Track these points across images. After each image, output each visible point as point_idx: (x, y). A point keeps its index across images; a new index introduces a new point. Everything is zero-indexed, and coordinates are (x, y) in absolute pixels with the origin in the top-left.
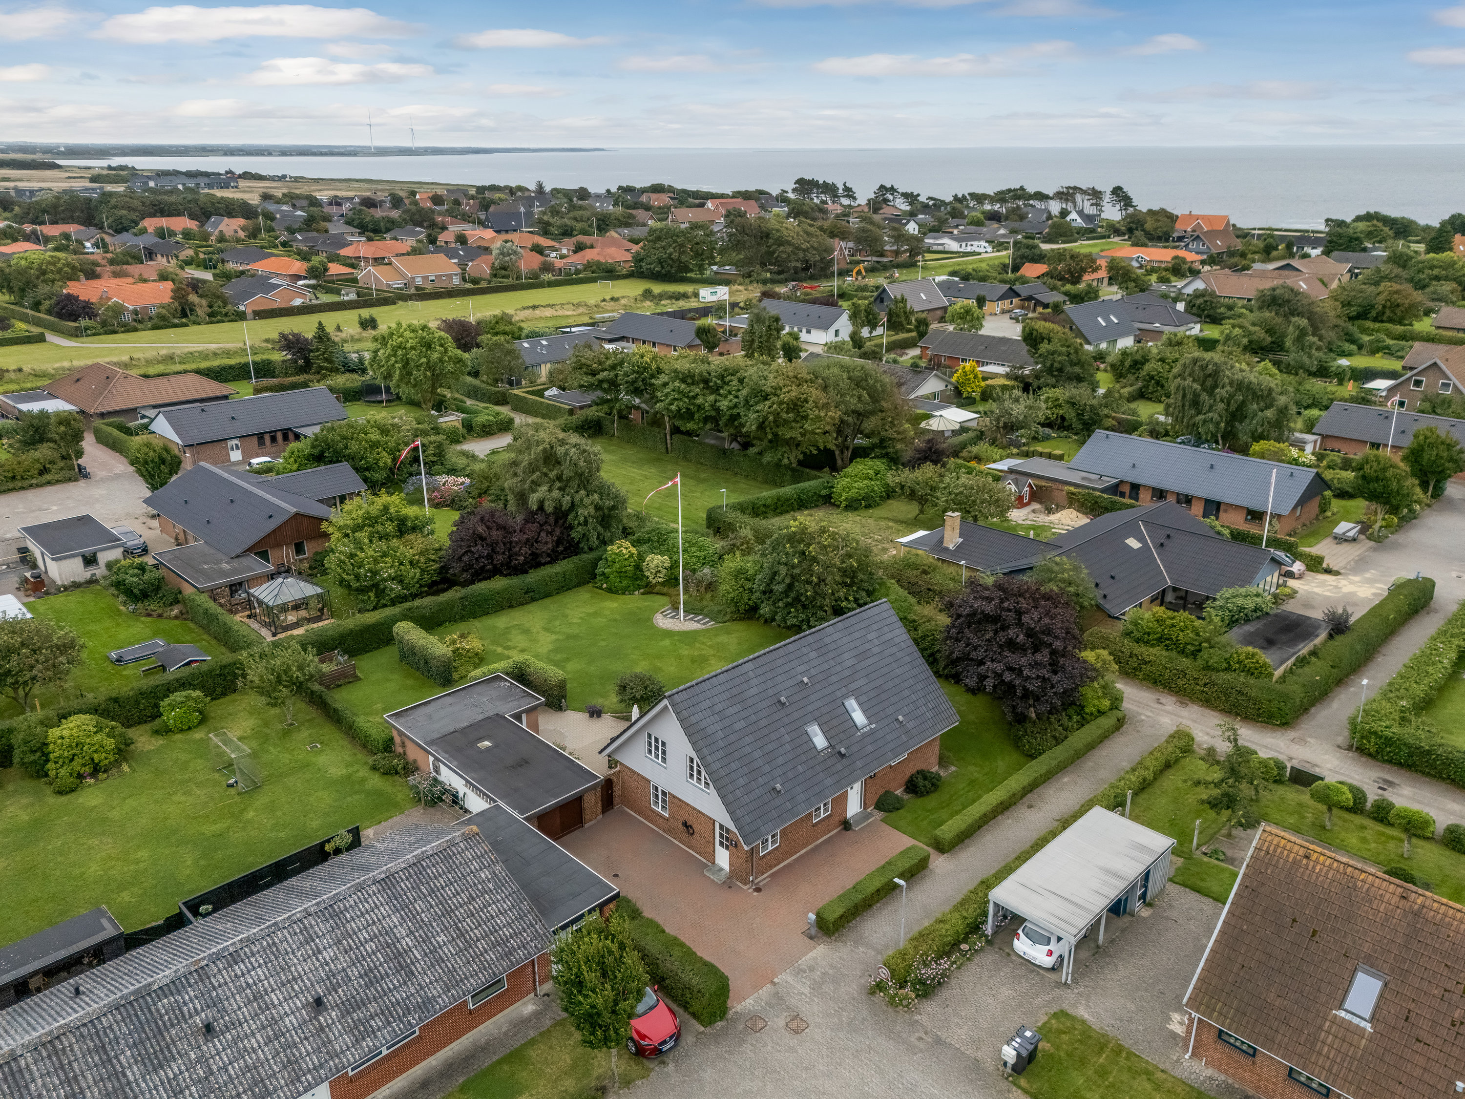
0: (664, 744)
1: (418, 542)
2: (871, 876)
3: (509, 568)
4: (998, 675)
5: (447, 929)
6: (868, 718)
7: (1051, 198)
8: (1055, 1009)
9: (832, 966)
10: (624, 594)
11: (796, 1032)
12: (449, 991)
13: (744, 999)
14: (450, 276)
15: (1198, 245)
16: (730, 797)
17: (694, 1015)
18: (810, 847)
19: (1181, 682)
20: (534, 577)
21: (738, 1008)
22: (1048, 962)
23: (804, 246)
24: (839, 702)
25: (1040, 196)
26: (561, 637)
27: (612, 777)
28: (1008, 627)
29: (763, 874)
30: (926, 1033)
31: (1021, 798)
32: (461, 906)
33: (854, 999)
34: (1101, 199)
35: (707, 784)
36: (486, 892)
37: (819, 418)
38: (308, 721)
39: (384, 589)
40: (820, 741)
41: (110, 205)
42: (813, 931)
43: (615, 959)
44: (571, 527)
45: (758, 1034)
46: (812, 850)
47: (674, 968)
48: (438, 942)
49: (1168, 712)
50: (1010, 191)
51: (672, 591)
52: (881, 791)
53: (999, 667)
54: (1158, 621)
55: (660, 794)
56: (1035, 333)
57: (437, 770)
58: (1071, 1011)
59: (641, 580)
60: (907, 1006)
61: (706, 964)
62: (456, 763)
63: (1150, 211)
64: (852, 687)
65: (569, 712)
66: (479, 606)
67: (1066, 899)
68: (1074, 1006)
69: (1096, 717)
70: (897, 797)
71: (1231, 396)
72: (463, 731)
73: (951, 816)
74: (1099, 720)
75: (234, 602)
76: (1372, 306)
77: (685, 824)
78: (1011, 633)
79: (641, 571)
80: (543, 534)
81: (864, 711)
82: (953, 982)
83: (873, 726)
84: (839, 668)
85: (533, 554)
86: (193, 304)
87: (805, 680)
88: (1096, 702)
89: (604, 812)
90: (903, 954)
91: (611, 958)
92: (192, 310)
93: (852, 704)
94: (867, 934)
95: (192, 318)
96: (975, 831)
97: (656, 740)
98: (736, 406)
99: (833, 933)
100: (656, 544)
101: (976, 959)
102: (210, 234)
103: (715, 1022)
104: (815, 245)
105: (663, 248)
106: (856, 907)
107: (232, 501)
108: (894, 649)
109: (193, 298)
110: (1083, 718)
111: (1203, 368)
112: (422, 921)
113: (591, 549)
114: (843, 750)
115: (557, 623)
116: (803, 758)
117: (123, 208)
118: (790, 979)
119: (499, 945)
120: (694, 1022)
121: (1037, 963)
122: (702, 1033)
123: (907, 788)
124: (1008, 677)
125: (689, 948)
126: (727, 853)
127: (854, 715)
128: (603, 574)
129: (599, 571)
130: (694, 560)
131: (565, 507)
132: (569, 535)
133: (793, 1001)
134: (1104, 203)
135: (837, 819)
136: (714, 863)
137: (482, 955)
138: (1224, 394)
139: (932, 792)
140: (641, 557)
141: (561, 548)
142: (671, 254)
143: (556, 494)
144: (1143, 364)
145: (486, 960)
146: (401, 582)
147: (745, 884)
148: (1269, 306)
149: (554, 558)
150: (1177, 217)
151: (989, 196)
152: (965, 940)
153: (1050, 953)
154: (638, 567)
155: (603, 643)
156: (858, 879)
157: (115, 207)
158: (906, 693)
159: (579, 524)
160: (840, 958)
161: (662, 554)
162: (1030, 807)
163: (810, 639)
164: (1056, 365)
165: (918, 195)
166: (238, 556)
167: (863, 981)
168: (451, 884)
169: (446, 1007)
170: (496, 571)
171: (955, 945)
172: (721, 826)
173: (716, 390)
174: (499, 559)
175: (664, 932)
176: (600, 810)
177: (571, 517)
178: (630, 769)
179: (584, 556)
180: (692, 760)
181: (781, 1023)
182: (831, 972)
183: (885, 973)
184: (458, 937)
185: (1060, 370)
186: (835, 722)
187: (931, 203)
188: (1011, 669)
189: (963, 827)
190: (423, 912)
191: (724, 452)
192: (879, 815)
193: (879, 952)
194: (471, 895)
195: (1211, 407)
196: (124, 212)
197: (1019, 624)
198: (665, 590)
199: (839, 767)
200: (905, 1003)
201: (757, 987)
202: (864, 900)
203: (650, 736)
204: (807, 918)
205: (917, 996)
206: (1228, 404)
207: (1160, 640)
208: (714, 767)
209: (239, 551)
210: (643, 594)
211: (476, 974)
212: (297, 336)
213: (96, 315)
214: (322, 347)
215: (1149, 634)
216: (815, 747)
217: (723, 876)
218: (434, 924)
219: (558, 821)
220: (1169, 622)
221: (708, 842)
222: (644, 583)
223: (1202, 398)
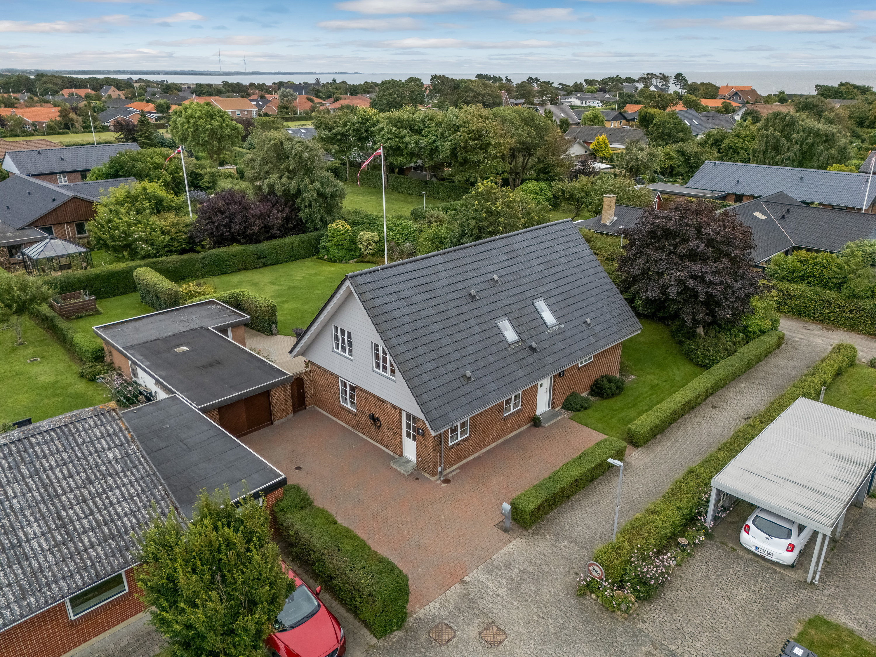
0: (349, 335)
1: (171, 217)
2: (568, 466)
3: (244, 238)
4: (680, 282)
5: (44, 518)
6: (557, 318)
7: (637, 82)
8: (808, 616)
9: (531, 563)
10: (341, 262)
11: (492, 645)
12: (24, 598)
13: (429, 602)
14: (250, 112)
15: (736, 99)
16: (417, 381)
17: (366, 624)
18: (500, 441)
19: (825, 311)
20: (264, 246)
21: (421, 613)
22: (789, 558)
23: (482, 93)
24: (528, 302)
25: (630, 80)
26: (283, 288)
27: (303, 376)
28: (688, 240)
29: (452, 465)
30: (655, 647)
31: (704, 400)
32: (72, 491)
33: (560, 601)
34: (668, 81)
35: (393, 372)
36: (110, 475)
37: (498, 145)
38: (38, 341)
39: (136, 248)
40: (511, 335)
41: (41, 82)
42: (508, 523)
43: (238, 555)
44: (299, 209)
45: (445, 647)
46: (502, 444)
47: (341, 565)
48: (26, 534)
49: (818, 336)
50: (610, 78)
51: (380, 259)
52: (569, 392)
53: (683, 275)
54: (801, 261)
55: (348, 389)
56: (648, 115)
57: (135, 374)
58: (829, 618)
59: (355, 251)
60: (626, 611)
61: (381, 560)
62: (148, 363)
63: (702, 84)
64: (541, 289)
65: (279, 337)
66: (218, 266)
67: (805, 486)
68: (830, 610)
69: (759, 336)
70: (583, 398)
71: (804, 139)
72: (165, 339)
73: (640, 414)
74: (761, 338)
75: (12, 262)
76: (867, 118)
77: (373, 418)
78: (692, 244)
79: (355, 244)
80: (274, 211)
81: (553, 312)
82: (677, 582)
83: (562, 326)
84: (528, 272)
85: (265, 227)
86: (73, 120)
87: (496, 277)
88: (759, 322)
89: (295, 411)
90: (616, 549)
91: (232, 554)
92: (73, 125)
93: (541, 305)
94: (567, 527)
95: (72, 129)
96: (666, 427)
97: (343, 331)
98: (434, 141)
99: (530, 525)
100: (367, 225)
101: (698, 555)
102: (102, 97)
103: (391, 632)
104: (490, 92)
105: (391, 95)
106: (554, 497)
107: (29, 193)
108: (579, 262)
109: (72, 115)
110: (747, 336)
111: (783, 120)
112: (11, 507)
113: (316, 229)
114: (534, 344)
115: (283, 279)
116: (494, 349)
117: (50, 83)
118: (482, 577)
119: (113, 539)
120: (366, 632)
121: (774, 559)
122: (374, 646)
123: (592, 390)
124: (691, 283)
125: (362, 542)
126: (414, 444)
127: (544, 315)
128: (325, 247)
129: (321, 245)
130: (398, 236)
131: (293, 191)
132: (297, 216)
133: (487, 605)
134: (670, 85)
135: (527, 415)
136: (401, 455)
137: (86, 550)
138: (799, 137)
139: (618, 394)
140: (355, 234)
141: (290, 225)
142: (395, 98)
143: (284, 180)
144: (722, 141)
145: (90, 558)
146: (152, 244)
147: (433, 475)
148: (803, 110)
149: (284, 232)
150: (719, 88)
151: (597, 81)
152: (682, 534)
153: (791, 548)
154: (353, 241)
155: (319, 292)
156: (555, 469)
157: (45, 83)
158: (592, 300)
159: (305, 207)
160: (540, 553)
161: (372, 231)
162: (714, 407)
163: (500, 243)
164: (666, 130)
165: (553, 83)
166: (23, 229)
167: (568, 580)
168: (65, 464)
169: (14, 621)
170: (233, 240)
171: (673, 538)
172: (408, 416)
173: (418, 132)
174: (235, 228)
175: (335, 522)
176: (290, 409)
177: (298, 201)
178: (320, 368)
179: (310, 234)
180: (377, 346)
181: (473, 632)
182: (530, 569)
183: (597, 571)
184: (57, 528)
185: (669, 135)
186: (525, 319)
187: (561, 87)
188: (693, 277)
189: (656, 421)
190: (16, 496)
191: (426, 183)
192: (567, 414)
193: (583, 547)
194: (88, 477)
195: (788, 149)
196: (50, 85)
197: (699, 235)
198: (374, 259)
199: (530, 360)
200: (623, 607)
201: (443, 588)
202: (563, 490)
203: (336, 329)
204: (501, 509)
205: (638, 598)
206: (801, 146)
207: (803, 278)
208: (400, 349)
209: (24, 224)
210: (356, 262)
211: (72, 576)
212: (128, 123)
213: (6, 125)
214: (144, 129)
215: (793, 272)
216: (506, 340)
217: (410, 468)
218: (27, 512)
219: (244, 416)
220: (811, 261)
221: (395, 433)
222: (357, 254)
223: (781, 142)
